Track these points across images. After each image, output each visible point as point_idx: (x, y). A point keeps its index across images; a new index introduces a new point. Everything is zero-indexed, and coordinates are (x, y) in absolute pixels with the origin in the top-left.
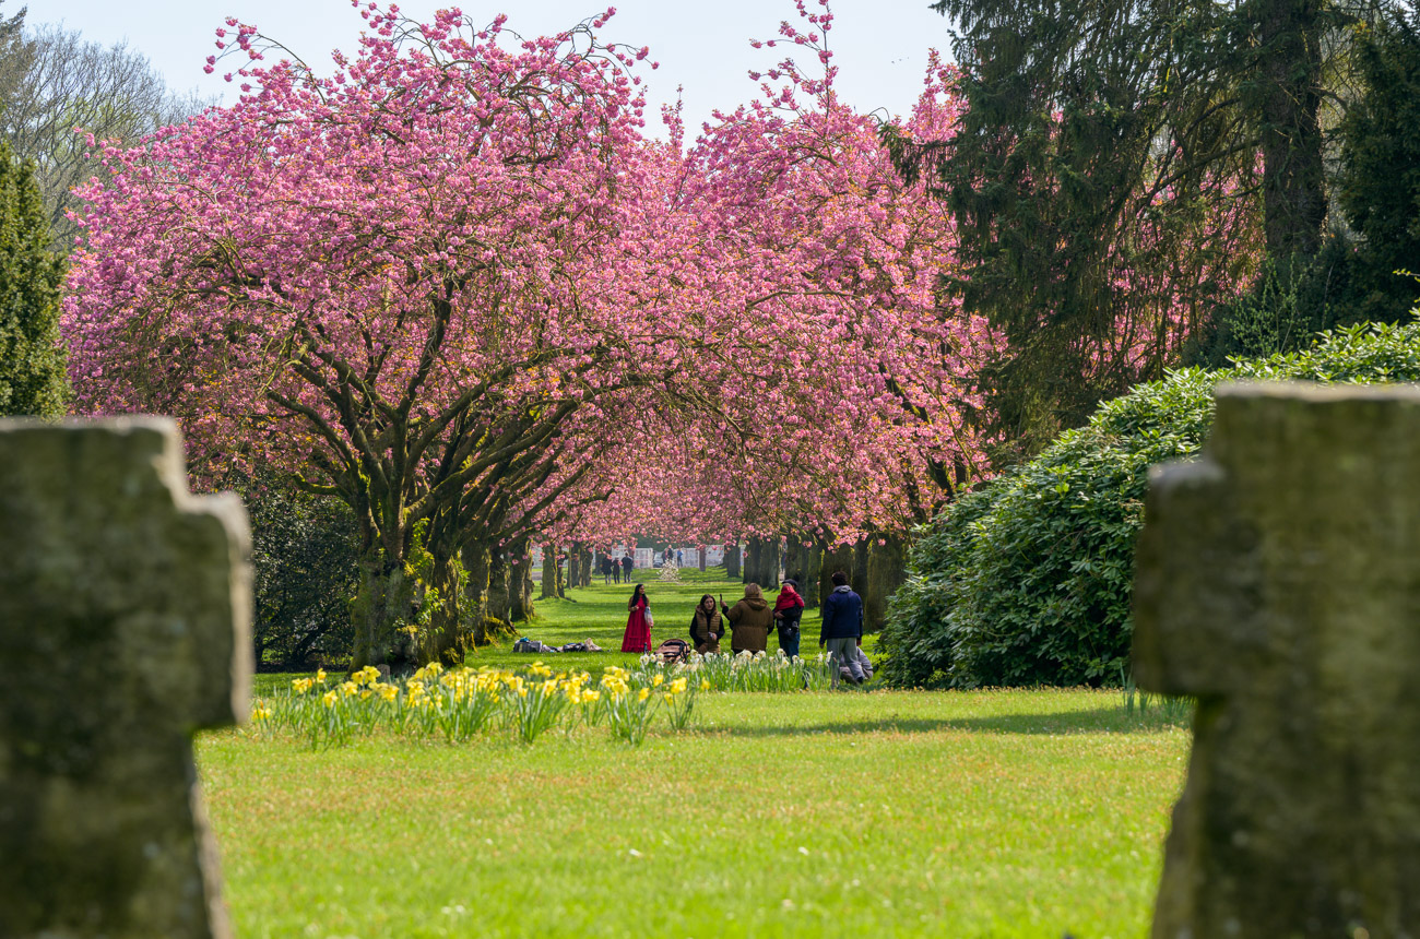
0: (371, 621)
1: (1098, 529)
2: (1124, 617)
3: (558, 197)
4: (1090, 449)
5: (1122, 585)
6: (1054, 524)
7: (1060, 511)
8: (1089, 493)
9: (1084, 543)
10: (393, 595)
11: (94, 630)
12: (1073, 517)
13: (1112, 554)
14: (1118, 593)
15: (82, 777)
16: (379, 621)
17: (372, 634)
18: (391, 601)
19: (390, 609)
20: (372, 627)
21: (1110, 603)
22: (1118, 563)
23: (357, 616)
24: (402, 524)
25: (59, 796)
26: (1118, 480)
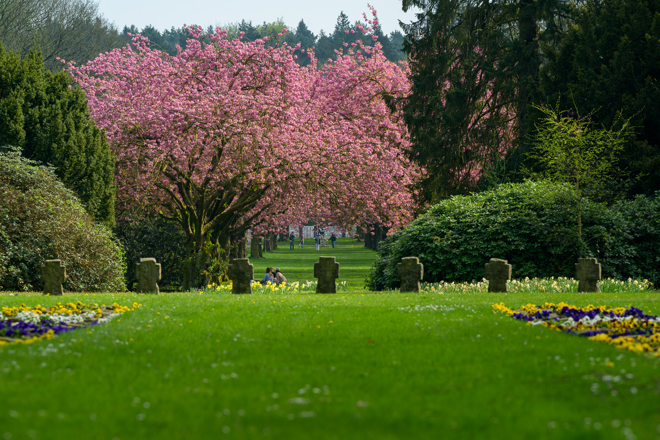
0: (190, 270)
1: (426, 245)
2: (433, 271)
3: (265, 107)
4: (426, 220)
5: (432, 261)
6: (415, 243)
7: (416, 240)
8: (424, 234)
9: (423, 248)
10: (199, 260)
11: (243, 273)
12: (420, 241)
13: (430, 253)
14: (432, 264)
15: (243, 283)
16: (193, 270)
17: (190, 276)
18: (198, 262)
19: (198, 266)
20: (190, 273)
21: (429, 266)
22: (432, 255)
23: (185, 268)
24: (202, 233)
25: (241, 284)
26: (433, 230)
